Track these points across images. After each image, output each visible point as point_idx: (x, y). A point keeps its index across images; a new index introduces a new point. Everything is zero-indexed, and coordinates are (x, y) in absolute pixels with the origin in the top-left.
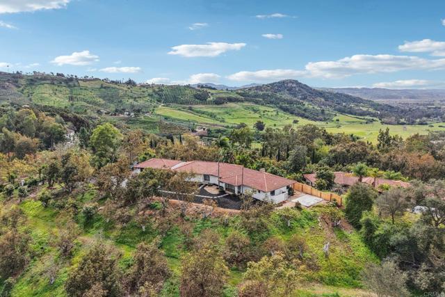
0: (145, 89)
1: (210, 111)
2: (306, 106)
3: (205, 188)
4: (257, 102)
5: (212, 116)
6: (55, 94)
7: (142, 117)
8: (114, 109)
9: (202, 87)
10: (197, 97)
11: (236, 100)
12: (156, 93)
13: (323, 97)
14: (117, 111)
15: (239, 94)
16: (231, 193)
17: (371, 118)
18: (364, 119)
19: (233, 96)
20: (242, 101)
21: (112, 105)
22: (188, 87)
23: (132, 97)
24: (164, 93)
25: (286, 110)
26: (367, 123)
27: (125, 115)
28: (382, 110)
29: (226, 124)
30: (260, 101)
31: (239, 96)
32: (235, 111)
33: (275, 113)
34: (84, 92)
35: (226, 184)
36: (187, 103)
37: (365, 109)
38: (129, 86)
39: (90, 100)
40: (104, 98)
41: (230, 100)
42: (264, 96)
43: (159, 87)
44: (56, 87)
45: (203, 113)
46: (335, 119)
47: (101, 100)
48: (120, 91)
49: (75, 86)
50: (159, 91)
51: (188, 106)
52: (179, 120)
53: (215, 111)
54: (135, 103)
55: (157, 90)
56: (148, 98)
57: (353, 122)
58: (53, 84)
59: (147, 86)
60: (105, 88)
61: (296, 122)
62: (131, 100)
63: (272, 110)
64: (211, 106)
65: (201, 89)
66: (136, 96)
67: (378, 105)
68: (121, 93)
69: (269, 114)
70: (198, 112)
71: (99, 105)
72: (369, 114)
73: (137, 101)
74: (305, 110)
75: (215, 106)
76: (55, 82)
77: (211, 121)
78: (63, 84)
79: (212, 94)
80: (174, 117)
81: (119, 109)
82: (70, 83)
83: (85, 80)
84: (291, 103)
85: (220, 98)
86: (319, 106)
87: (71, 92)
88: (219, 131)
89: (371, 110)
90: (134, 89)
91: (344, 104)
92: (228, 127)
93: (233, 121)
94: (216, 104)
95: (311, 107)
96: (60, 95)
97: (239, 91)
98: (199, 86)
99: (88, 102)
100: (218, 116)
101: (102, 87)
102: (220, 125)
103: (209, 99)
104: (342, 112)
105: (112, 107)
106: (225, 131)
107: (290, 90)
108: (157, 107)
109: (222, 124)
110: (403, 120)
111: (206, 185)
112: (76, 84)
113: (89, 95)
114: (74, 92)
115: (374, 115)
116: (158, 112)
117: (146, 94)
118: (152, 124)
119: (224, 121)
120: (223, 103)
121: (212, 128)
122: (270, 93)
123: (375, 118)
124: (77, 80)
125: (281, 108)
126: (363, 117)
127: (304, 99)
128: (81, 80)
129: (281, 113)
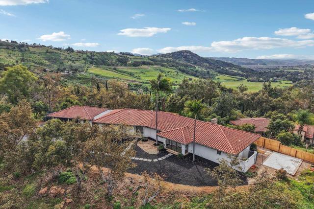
0: (81, 55)
1: (129, 71)
2: (197, 69)
3: (138, 145)
4: (163, 66)
5: (131, 74)
6: (10, 56)
7: (78, 75)
8: (57, 69)
9: (123, 54)
10: (119, 60)
11: (148, 64)
12: (89, 57)
13: (208, 63)
14: (58, 70)
15: (150, 59)
16: (177, 153)
17: (241, 77)
18: (236, 78)
19: (146, 60)
20: (152, 64)
21: (55, 65)
22: (113, 53)
23: (71, 60)
24: (95, 57)
25: (183, 71)
26: (238, 81)
27: (65, 73)
28: (247, 72)
29: (141, 81)
30: (165, 65)
31: (150, 61)
32: (148, 71)
33: (176, 73)
34: (33, 56)
35: (167, 139)
36: (112, 65)
37: (236, 71)
38: (69, 52)
39: (37, 61)
40: (49, 60)
41: (144, 63)
42: (167, 62)
43: (91, 53)
44: (10, 51)
45: (125, 72)
46: (217, 77)
47: (47, 61)
48: (62, 55)
49: (26, 51)
50: (92, 56)
51: (113, 67)
52: (106, 77)
53: (133, 71)
54: (74, 65)
55: (90, 55)
56: (83, 61)
57: (229, 80)
58: (8, 49)
59: (83, 52)
60: (50, 53)
61: (190, 79)
62: (70, 62)
63: (174, 71)
64: (130, 67)
65: (123, 56)
66: (74, 59)
67: (244, 69)
68: (62, 57)
69: (172, 74)
70: (120, 72)
71: (45, 65)
72: (239, 74)
73: (75, 63)
74: (196, 71)
75: (133, 67)
76: (10, 47)
77: (131, 78)
78: (16, 49)
79: (131, 59)
80: (102, 75)
81: (61, 68)
82: (22, 49)
83: (34, 46)
84: (186, 66)
85: (137, 62)
86: (206, 69)
87: (23, 55)
88: (137, 85)
89: (240, 72)
90: (72, 54)
91: (222, 68)
92: (143, 83)
93: (146, 79)
94: (134, 66)
95: (200, 69)
96: (14, 57)
97: (150, 58)
98: (121, 53)
99: (36, 63)
100: (136, 75)
101: (47, 52)
102: (137, 82)
103: (128, 63)
104: (221, 73)
105: (56, 67)
106: (141, 86)
107: (185, 57)
108: (90, 67)
109: (139, 80)
110: (261, 79)
111: (139, 139)
112: (27, 49)
113: (37, 58)
114: (26, 55)
115: (242, 76)
116: (91, 71)
117: (82, 58)
118: (86, 80)
119: (140, 79)
120: (139, 65)
121: (132, 84)
122: (172, 59)
123: (243, 78)
124: (27, 46)
125: (180, 70)
126: (235, 77)
127: (195, 64)
128: (30, 46)
129: (180, 73)
